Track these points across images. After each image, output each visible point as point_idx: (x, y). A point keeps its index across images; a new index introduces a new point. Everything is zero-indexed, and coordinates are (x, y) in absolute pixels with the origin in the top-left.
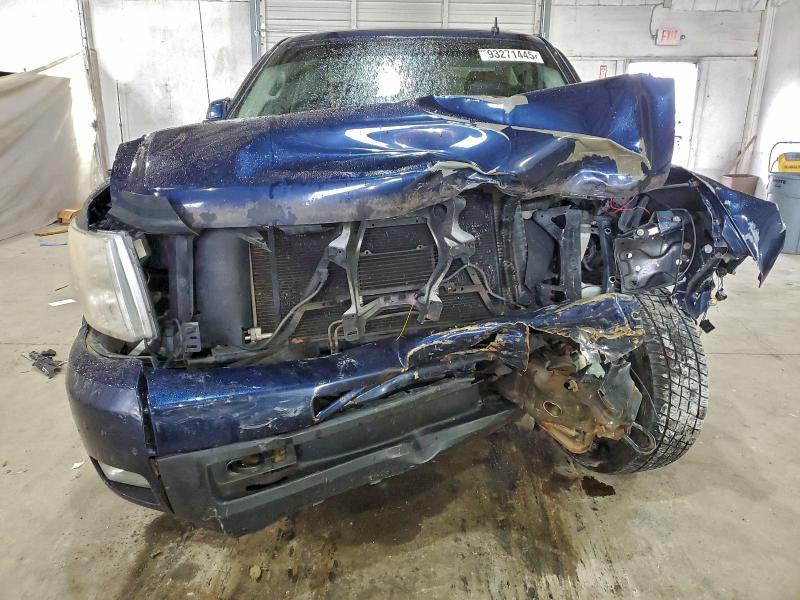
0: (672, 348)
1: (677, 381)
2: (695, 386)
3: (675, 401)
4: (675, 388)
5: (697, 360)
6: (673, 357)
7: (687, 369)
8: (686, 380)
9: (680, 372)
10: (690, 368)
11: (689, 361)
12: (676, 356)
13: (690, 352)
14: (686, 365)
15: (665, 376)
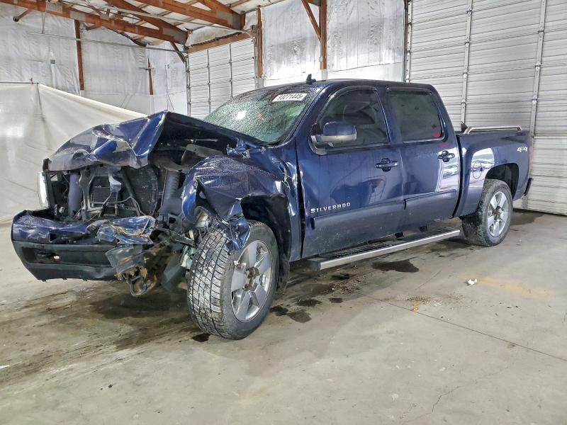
0: (204, 258)
1: (198, 276)
2: (208, 282)
3: (196, 287)
4: (196, 279)
5: (214, 268)
6: (202, 263)
7: (206, 271)
8: (204, 278)
9: (201, 272)
10: (209, 271)
11: (210, 268)
12: (204, 263)
13: (213, 263)
14: (207, 269)
15: (194, 271)
